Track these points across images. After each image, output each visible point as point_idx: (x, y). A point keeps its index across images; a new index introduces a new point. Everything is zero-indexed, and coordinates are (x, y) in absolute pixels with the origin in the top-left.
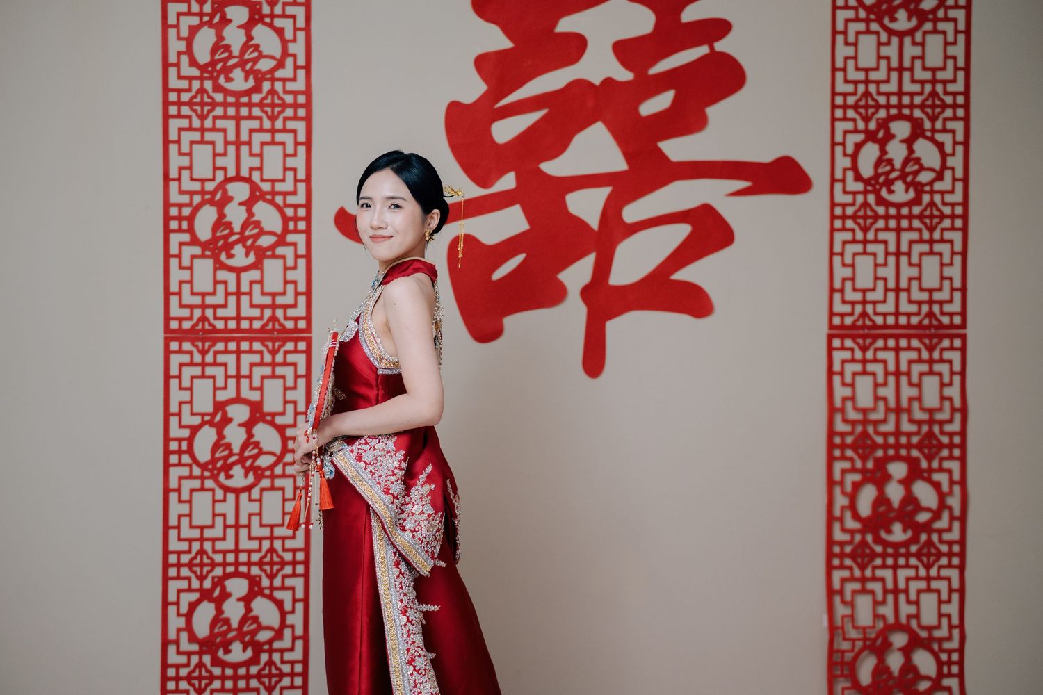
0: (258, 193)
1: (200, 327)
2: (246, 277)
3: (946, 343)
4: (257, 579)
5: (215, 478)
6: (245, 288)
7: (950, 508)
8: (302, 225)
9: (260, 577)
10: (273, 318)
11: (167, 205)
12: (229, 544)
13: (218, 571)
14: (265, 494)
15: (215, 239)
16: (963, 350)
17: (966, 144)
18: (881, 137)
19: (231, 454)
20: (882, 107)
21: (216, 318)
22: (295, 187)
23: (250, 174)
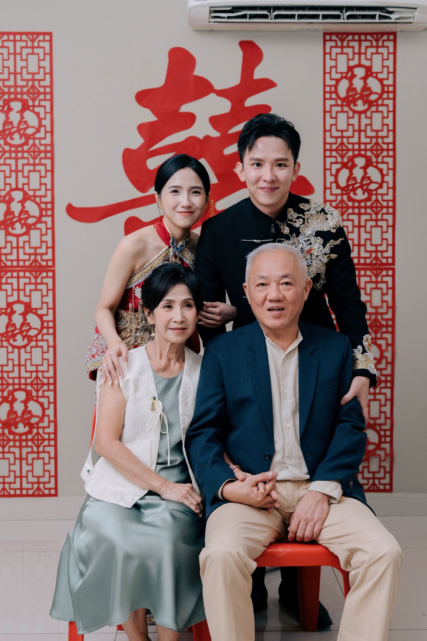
2: (22, 239)
3: (384, 273)
4: (30, 392)
5: (8, 341)
6: (21, 244)
7: (386, 358)
8: (49, 213)
9: (31, 391)
10: (35, 260)
12: (16, 374)
13: (11, 388)
14: (33, 349)
15: (5, 220)
16: (393, 276)
17: (394, 169)
18: (350, 166)
19: (16, 329)
20: (350, 150)
21: (7, 260)
22: (46, 193)
23: (23, 187)
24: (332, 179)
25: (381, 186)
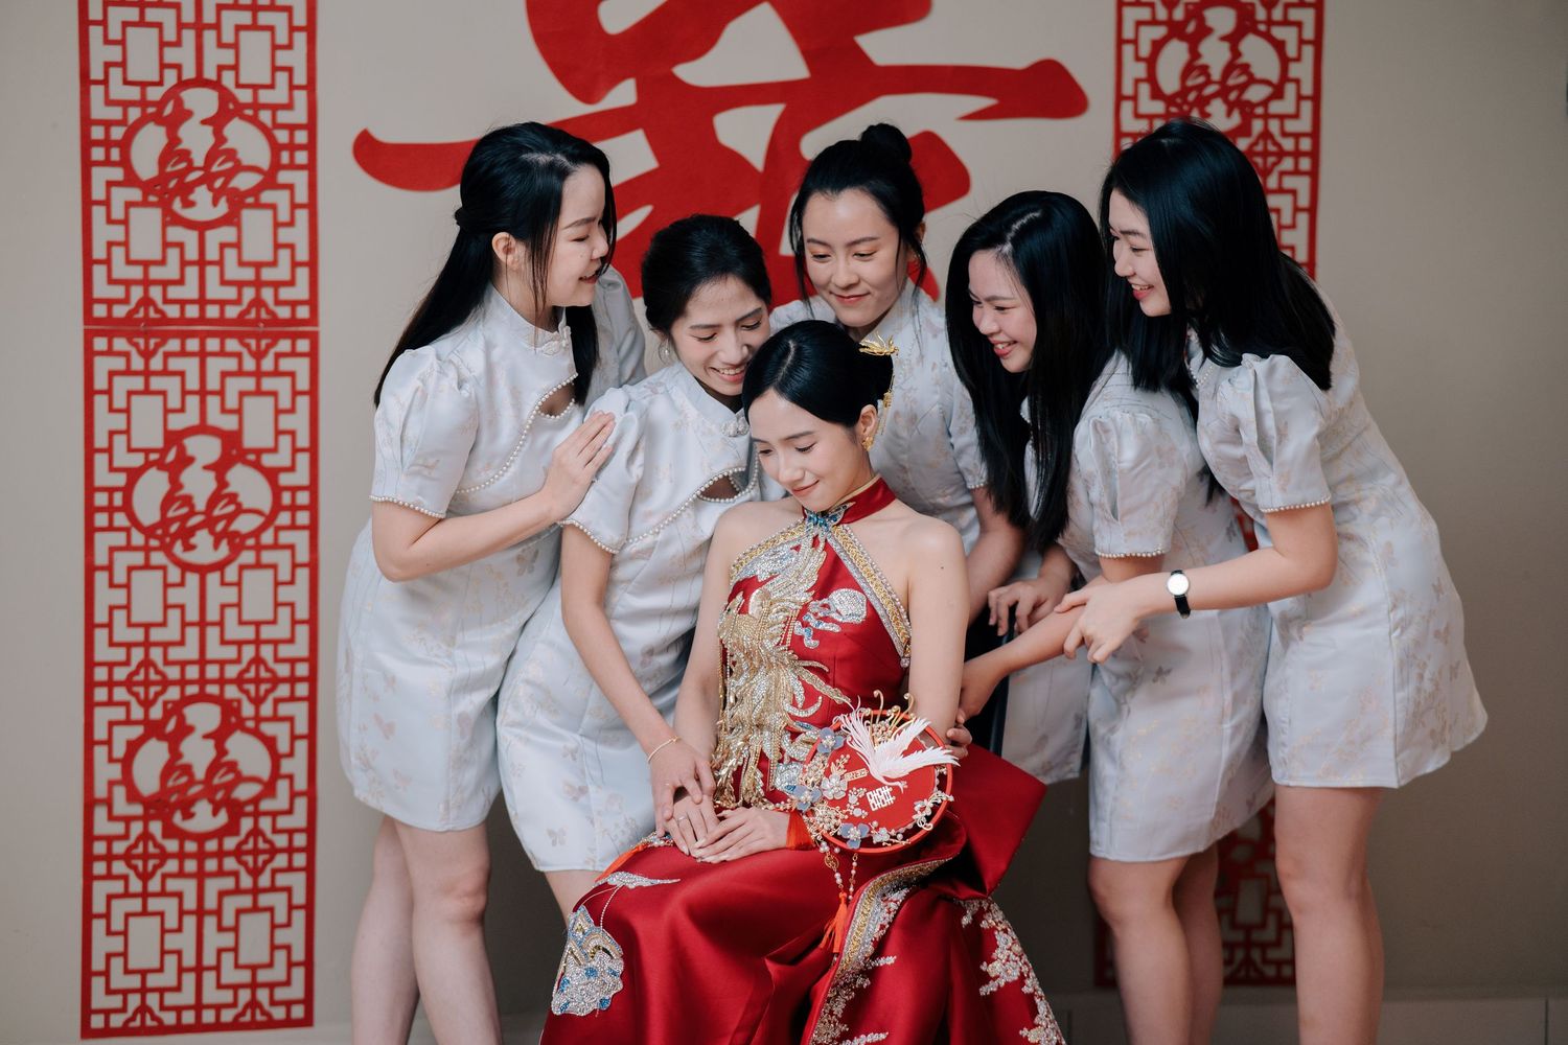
0: (231, 106)
1: (141, 314)
2: (214, 237)
4: (235, 704)
5: (167, 549)
6: (212, 253)
8: (302, 157)
9: (239, 701)
10: (258, 302)
11: (86, 122)
12: (190, 651)
13: (173, 693)
14: (247, 574)
15: (163, 177)
17: (1318, 43)
18: (1192, 31)
19: (192, 513)
21: (166, 301)
22: (291, 97)
23: (219, 75)
24: (1140, 70)
25: (1278, 93)
